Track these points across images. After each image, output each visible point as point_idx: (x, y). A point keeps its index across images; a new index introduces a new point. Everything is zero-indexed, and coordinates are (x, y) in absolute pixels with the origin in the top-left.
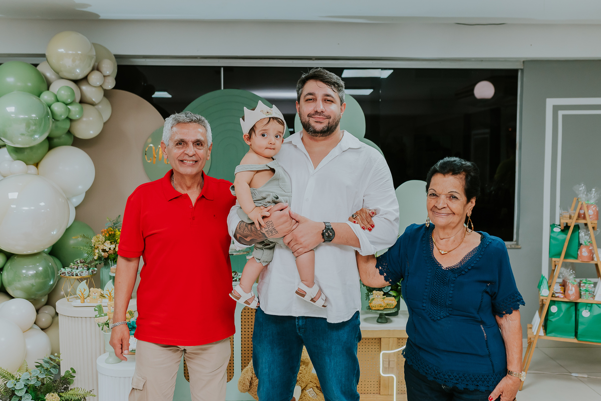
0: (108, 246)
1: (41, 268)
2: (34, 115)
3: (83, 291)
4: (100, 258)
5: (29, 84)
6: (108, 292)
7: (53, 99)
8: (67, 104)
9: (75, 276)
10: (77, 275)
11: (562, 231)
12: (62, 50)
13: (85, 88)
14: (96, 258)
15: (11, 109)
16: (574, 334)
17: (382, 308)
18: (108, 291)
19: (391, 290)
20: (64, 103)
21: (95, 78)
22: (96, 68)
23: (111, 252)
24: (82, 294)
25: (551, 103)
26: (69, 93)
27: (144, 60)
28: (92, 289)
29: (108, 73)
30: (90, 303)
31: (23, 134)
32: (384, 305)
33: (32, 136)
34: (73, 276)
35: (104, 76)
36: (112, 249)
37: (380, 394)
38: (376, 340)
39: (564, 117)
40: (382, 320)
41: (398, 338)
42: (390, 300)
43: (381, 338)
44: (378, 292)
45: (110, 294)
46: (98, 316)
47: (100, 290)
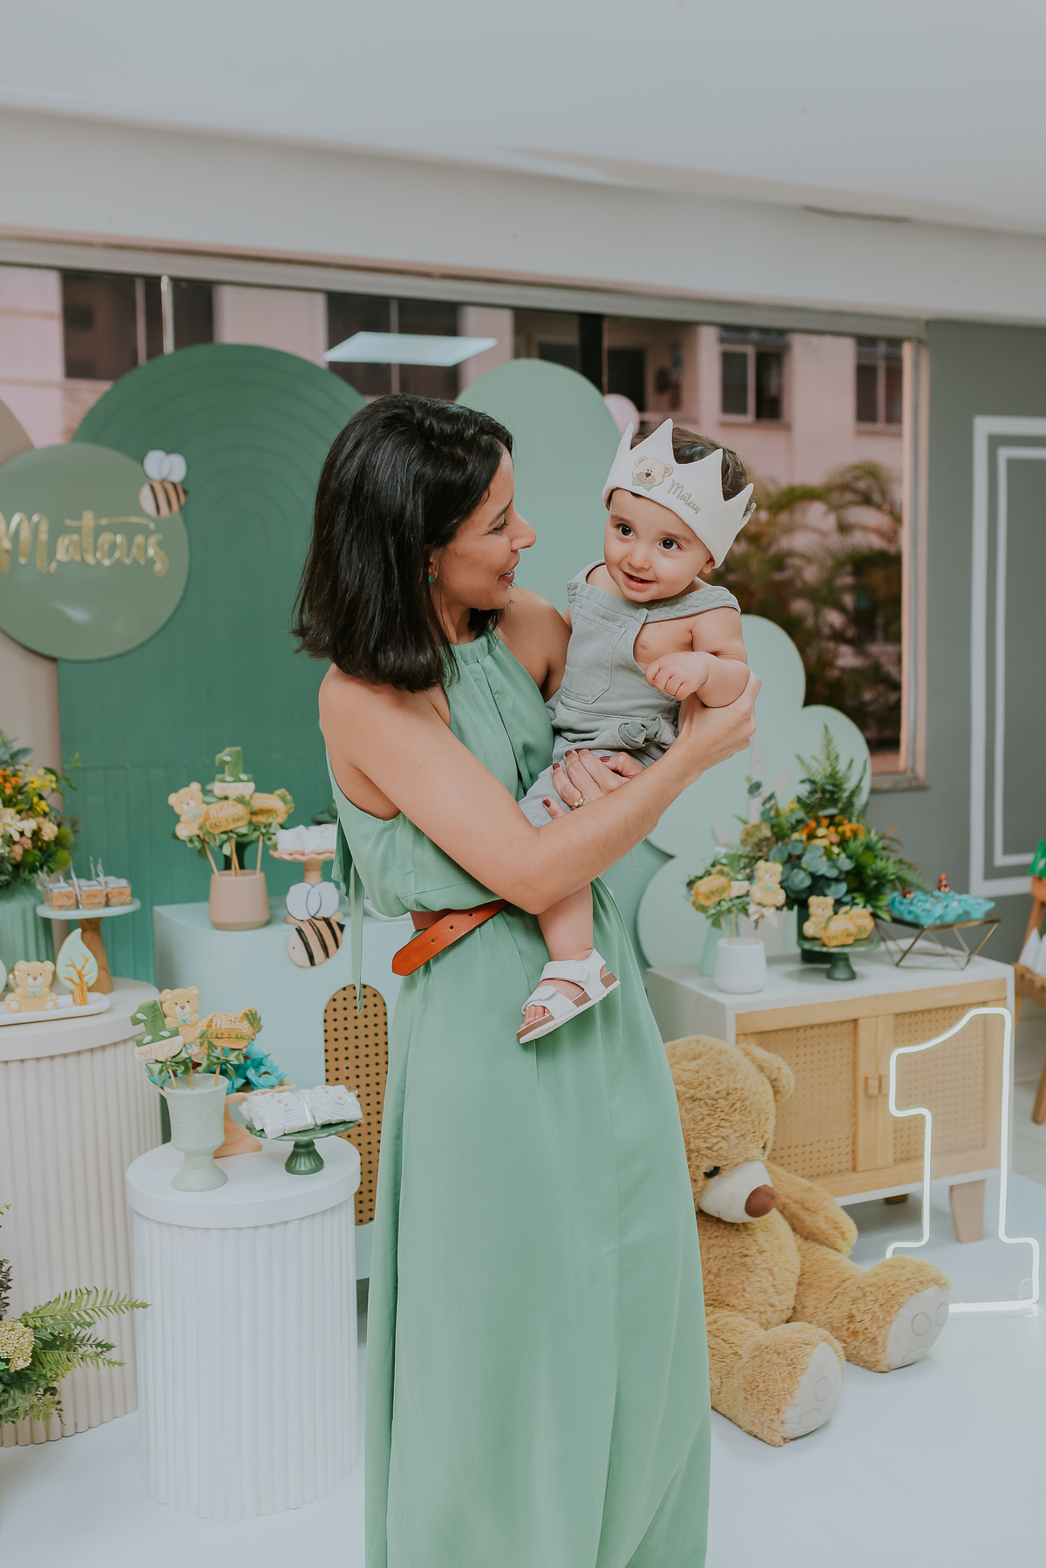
0: (14, 824)
6: (71, 969)
17: (850, 941)
18: (74, 966)
19: (848, 892)
23: (28, 844)
25: (985, 426)
30: (19, 1011)
32: (853, 930)
36: (28, 834)
37: (854, 1169)
38: (845, 1025)
39: (1011, 463)
40: (840, 972)
41: (897, 1015)
42: (858, 917)
43: (855, 1021)
44: (821, 899)
45: (80, 976)
46: (149, 1037)
47: (48, 965)
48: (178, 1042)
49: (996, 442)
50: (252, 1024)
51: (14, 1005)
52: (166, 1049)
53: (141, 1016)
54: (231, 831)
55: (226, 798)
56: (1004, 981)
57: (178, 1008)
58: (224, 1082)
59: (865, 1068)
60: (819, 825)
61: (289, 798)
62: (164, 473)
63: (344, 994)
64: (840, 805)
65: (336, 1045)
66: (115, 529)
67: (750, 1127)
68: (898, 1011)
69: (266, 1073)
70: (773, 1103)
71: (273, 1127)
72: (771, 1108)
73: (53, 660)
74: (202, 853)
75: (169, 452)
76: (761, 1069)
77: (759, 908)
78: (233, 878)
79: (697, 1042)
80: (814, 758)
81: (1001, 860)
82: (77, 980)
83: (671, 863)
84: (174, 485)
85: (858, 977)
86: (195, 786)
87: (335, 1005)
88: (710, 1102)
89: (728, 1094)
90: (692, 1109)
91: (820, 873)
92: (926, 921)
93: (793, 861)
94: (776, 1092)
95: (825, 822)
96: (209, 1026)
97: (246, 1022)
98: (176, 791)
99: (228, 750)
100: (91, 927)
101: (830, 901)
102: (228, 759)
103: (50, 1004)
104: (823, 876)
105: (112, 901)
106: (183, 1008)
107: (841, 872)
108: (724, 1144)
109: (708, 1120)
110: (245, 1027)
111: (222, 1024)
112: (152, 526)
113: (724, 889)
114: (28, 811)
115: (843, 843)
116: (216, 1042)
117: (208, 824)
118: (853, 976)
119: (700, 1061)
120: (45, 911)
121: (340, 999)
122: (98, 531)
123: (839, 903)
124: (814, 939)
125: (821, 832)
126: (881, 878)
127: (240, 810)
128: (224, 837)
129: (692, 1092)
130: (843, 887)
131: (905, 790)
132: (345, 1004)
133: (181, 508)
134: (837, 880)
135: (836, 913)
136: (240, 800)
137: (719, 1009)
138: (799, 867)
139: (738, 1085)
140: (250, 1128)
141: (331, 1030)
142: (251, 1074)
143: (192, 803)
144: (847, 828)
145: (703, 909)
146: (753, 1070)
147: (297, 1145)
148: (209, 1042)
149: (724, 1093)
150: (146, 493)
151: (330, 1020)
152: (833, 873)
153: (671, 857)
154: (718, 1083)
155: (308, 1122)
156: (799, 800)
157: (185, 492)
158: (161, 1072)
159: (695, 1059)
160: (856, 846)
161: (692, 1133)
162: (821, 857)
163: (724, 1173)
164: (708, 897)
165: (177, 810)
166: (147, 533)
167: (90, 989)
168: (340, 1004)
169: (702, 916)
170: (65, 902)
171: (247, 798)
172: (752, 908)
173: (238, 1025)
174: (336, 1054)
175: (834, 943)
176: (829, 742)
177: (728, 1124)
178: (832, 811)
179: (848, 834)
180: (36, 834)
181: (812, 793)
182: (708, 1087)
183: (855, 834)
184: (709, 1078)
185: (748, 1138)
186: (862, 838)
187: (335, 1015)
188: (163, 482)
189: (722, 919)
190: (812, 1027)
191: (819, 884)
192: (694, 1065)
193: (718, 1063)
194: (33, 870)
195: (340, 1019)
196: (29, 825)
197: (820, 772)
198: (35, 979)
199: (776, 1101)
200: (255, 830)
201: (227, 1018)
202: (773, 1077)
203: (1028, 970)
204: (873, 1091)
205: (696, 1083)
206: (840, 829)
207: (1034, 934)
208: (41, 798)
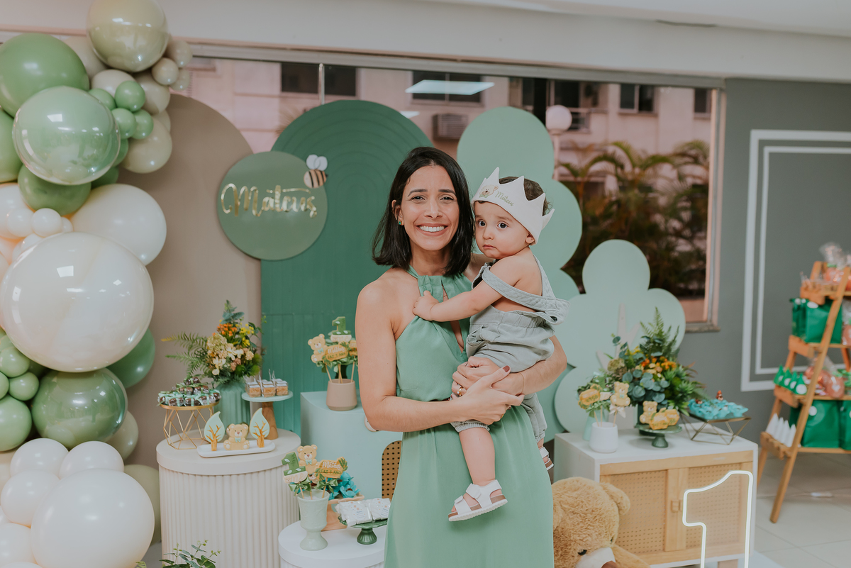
0: (233, 352)
2: (96, 129)
3: (215, 429)
4: (223, 373)
5: (64, 75)
6: (257, 429)
7: (108, 102)
8: (134, 112)
9: (192, 405)
10: (197, 403)
11: (820, 306)
12: (119, 20)
13: (147, 86)
14: (216, 372)
15: (56, 118)
16: (837, 442)
17: (665, 427)
18: (258, 427)
19: (665, 399)
20: (129, 109)
21: (166, 71)
22: (167, 55)
23: (239, 362)
24: (215, 435)
25: (757, 135)
26: (138, 94)
27: (199, 47)
29: (182, 63)
30: (230, 449)
31: (75, 163)
32: (667, 421)
33: (88, 166)
34: (190, 405)
35: (180, 69)
36: (239, 357)
37: (664, 550)
38: (661, 473)
39: (771, 155)
40: (660, 443)
41: (690, 468)
42: (671, 413)
43: (667, 470)
44: (650, 402)
45: (261, 432)
46: (290, 471)
47: (245, 426)
48: (305, 474)
49: (763, 144)
50: (342, 466)
51: (228, 446)
52: (300, 477)
53: (287, 460)
54: (339, 360)
55: (337, 343)
56: (751, 452)
57: (306, 456)
58: (328, 495)
59: (671, 496)
60: (651, 362)
62: (316, 167)
63: (393, 446)
64: (663, 350)
65: (388, 472)
66: (290, 194)
67: (604, 529)
68: (690, 466)
69: (350, 489)
70: (618, 516)
71: (351, 521)
72: (617, 519)
73: (259, 260)
74: (324, 370)
75: (319, 156)
76: (612, 497)
77: (615, 407)
78: (339, 384)
79: (578, 481)
80: (650, 324)
81: (759, 371)
82: (259, 434)
83: (574, 370)
84: (321, 172)
85: (669, 445)
86: (322, 336)
87: (388, 451)
88: (582, 515)
89: (593, 511)
90: (573, 518)
91: (650, 389)
92: (708, 417)
93: (635, 381)
94: (620, 510)
95: (654, 360)
96: (321, 467)
97: (340, 465)
98: (312, 338)
99: (338, 318)
100: (267, 406)
101: (655, 404)
102: (338, 323)
103: (245, 446)
105: (278, 393)
106: (308, 456)
107: (662, 388)
108: (589, 538)
109: (581, 525)
110: (339, 467)
111: (327, 465)
113: (596, 397)
114: (240, 344)
115: (664, 372)
116: (324, 475)
117: (327, 356)
118: (666, 445)
119: (579, 492)
120: (246, 397)
121: (391, 448)
122: (283, 195)
123: (660, 404)
124: (646, 424)
125: (652, 365)
126: (683, 392)
127: (343, 349)
128: (335, 363)
129: (573, 509)
130: (663, 396)
131: (705, 332)
132: (393, 451)
133: (324, 183)
134: (660, 392)
135: (658, 411)
136: (344, 345)
137: (591, 461)
138: (638, 384)
139: (598, 507)
140: (340, 519)
141: (385, 464)
142: (342, 489)
143: (319, 344)
144: (666, 364)
145: (585, 407)
146: (607, 497)
147: (363, 529)
148: (321, 475)
149: (591, 510)
150: (307, 176)
151: (385, 459)
152: (658, 389)
153: (574, 367)
154: (587, 505)
155: (369, 518)
156: (641, 346)
157: (326, 176)
158: (296, 488)
159: (575, 490)
160: (671, 374)
161: (572, 531)
162: (651, 380)
163: (588, 553)
164: (587, 401)
165: (312, 348)
167: (265, 438)
168: (390, 451)
169: (585, 410)
170: (255, 393)
171: (347, 344)
172: (611, 407)
173: (335, 466)
174: (388, 477)
175: (656, 428)
177: (592, 528)
178: (659, 354)
179: (667, 367)
180: (243, 356)
181: (648, 343)
182: (582, 507)
183: (671, 367)
184: (582, 502)
185: (603, 536)
186: (674, 369)
187: (388, 457)
188: (315, 170)
189: (595, 412)
190: (642, 473)
192: (574, 494)
193: (588, 494)
194: (241, 375)
195: (391, 458)
196: (240, 352)
197: (653, 331)
198: (238, 433)
199: (619, 514)
200: (351, 359)
201: (330, 463)
202: (618, 502)
203: (771, 437)
204: (676, 509)
205: (575, 504)
206: (663, 364)
207: (775, 417)
208: (247, 338)
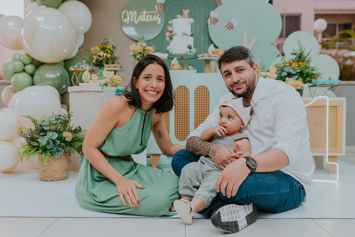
0: (102, 53)
1: (58, 74)
3: (86, 76)
4: (97, 61)
14: (94, 60)
19: (299, 77)
23: (104, 58)
24: (86, 79)
28: (93, 75)
30: (91, 83)
44: (290, 78)
46: (100, 78)
48: (106, 79)
50: (122, 78)
52: (103, 81)
56: (343, 102)
57: (109, 75)
61: (154, 47)
62: (160, 2)
64: (301, 59)
66: (150, 14)
74: (135, 58)
84: (162, 4)
91: (290, 72)
96: (112, 77)
97: (121, 78)
99: (140, 36)
101: (292, 79)
104: (291, 73)
107: (297, 73)
111: (115, 77)
112: (157, 13)
116: (114, 81)
122: (147, 14)
127: (141, 47)
130: (297, 76)
133: (164, 9)
134: (295, 75)
138: (284, 71)
148: (112, 81)
150: (156, 6)
152: (294, 73)
157: (165, 6)
158: (102, 86)
162: (291, 69)
166: (156, 14)
170: (107, 67)
173: (119, 78)
176: (299, 43)
180: (106, 56)
188: (160, 4)
191: (289, 75)
198: (95, 78)
206: (299, 63)
